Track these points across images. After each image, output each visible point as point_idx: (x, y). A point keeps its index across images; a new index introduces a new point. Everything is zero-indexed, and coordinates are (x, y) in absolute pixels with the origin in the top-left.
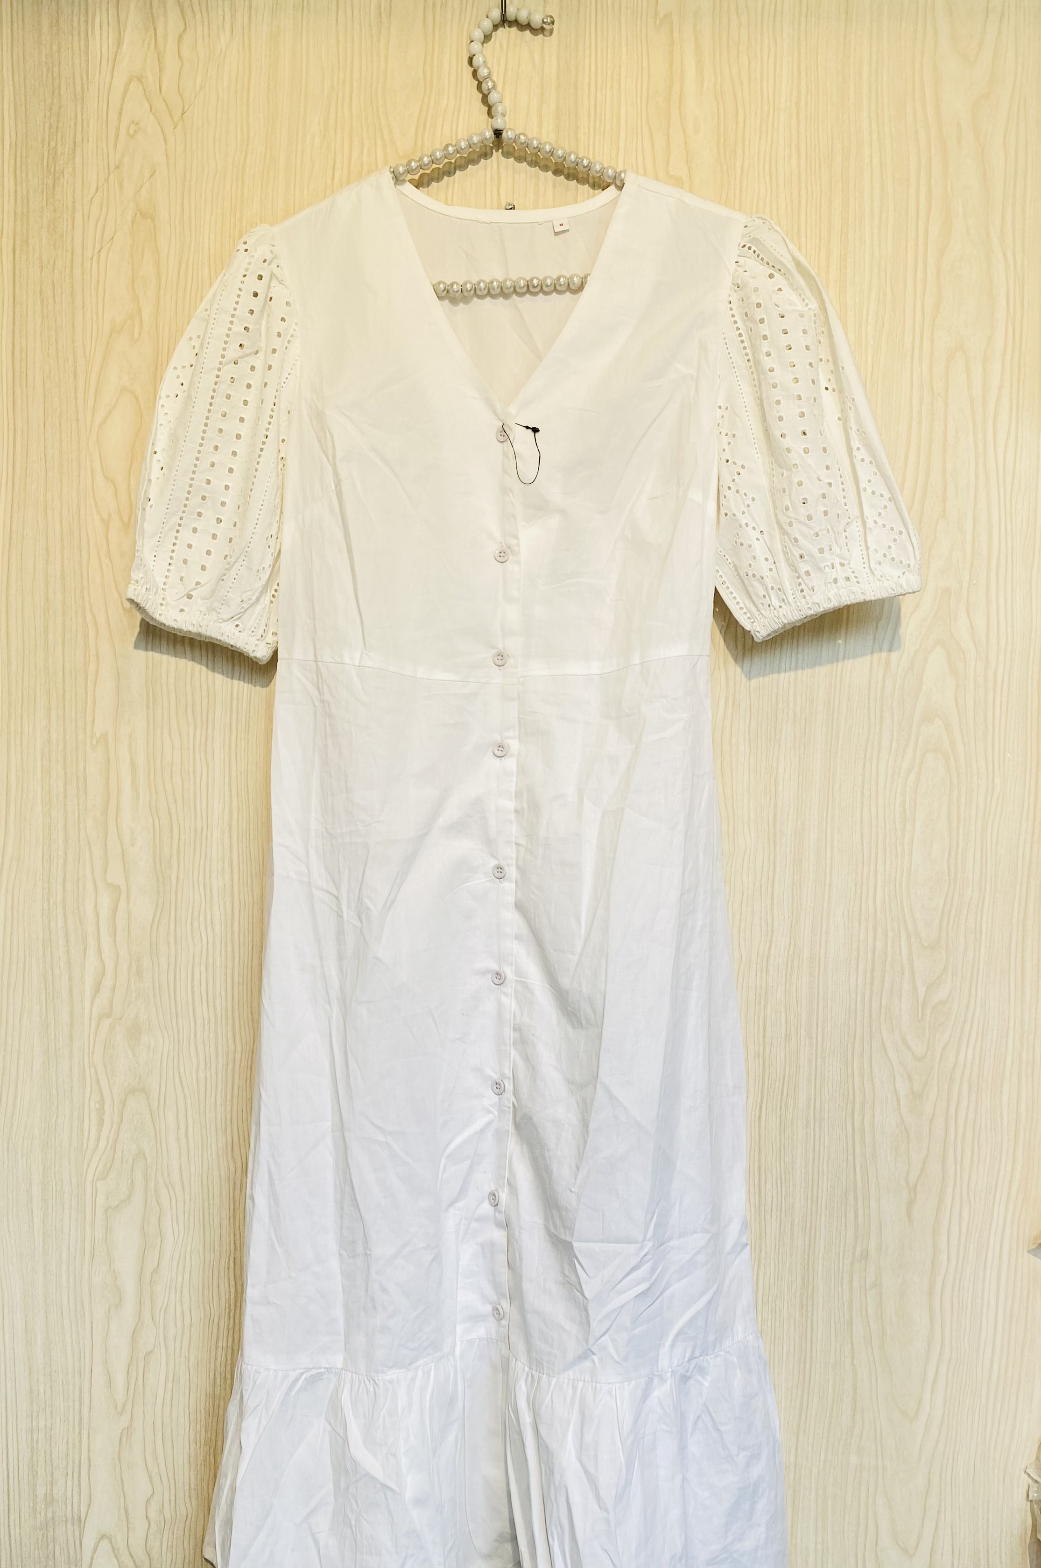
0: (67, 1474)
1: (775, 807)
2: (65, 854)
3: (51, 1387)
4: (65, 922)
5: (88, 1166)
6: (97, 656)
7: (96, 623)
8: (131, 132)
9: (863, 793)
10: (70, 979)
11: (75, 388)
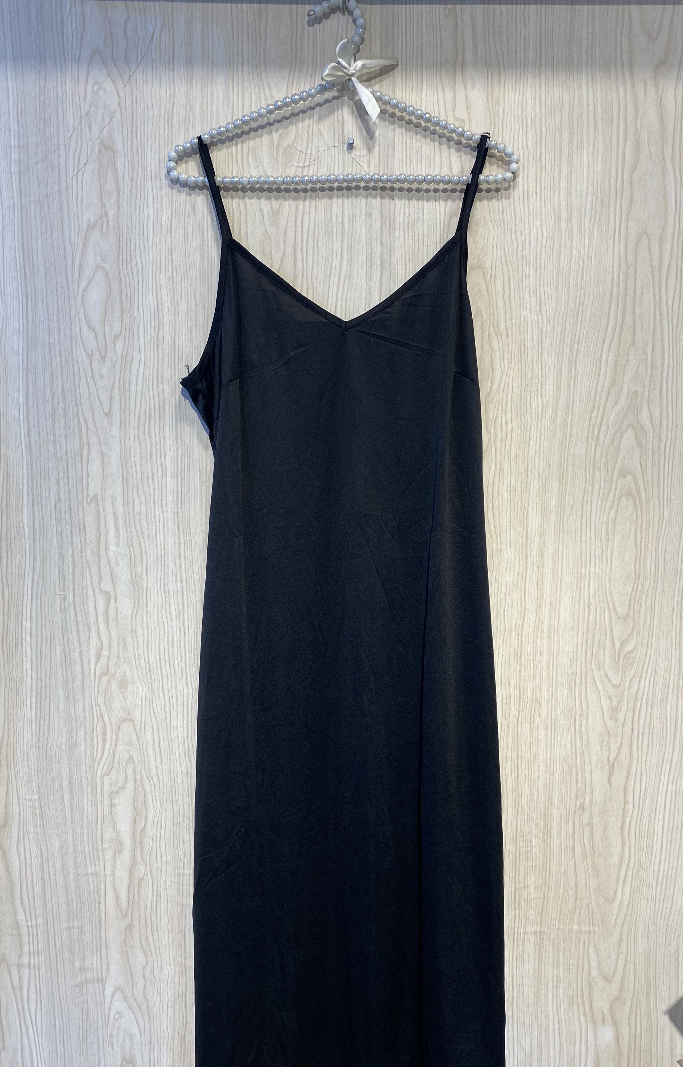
2: (74, 572)
5: (98, 767)
6: (88, 444)
7: (86, 424)
8: (95, 89)
10: (81, 652)
11: (66, 266)
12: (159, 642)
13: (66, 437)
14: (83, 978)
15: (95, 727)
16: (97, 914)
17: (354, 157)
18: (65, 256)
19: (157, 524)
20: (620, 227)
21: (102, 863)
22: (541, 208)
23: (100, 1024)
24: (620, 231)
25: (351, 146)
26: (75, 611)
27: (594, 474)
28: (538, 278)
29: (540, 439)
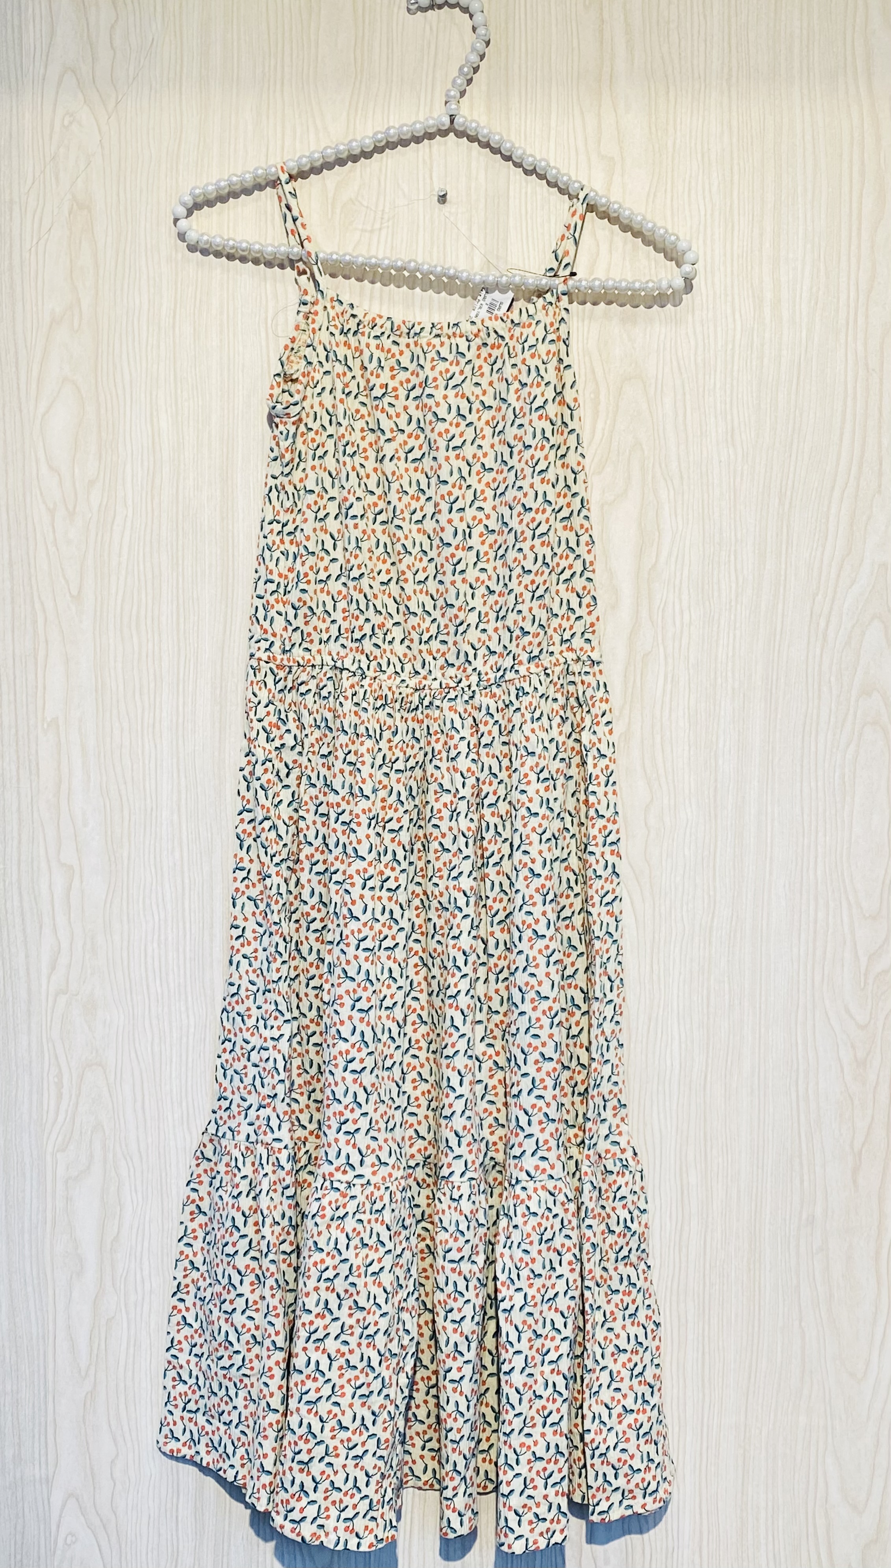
0: (34, 1436)
1: (716, 780)
2: (20, 835)
3: (16, 1352)
4: (21, 901)
5: (48, 1138)
6: (47, 642)
7: (44, 611)
8: (66, 123)
9: (802, 766)
10: (27, 956)
11: (18, 379)
12: (146, 945)
13: (13, 632)
14: (18, 1475)
15: (45, 1075)
16: (42, 1372)
17: (447, 214)
18: (17, 363)
19: (147, 762)
20: (856, 314)
21: (50, 1292)
22: (732, 287)
23: (43, 1551)
24: (856, 321)
25: (443, 199)
26: (20, 893)
27: (819, 690)
28: (728, 392)
29: (735, 635)
